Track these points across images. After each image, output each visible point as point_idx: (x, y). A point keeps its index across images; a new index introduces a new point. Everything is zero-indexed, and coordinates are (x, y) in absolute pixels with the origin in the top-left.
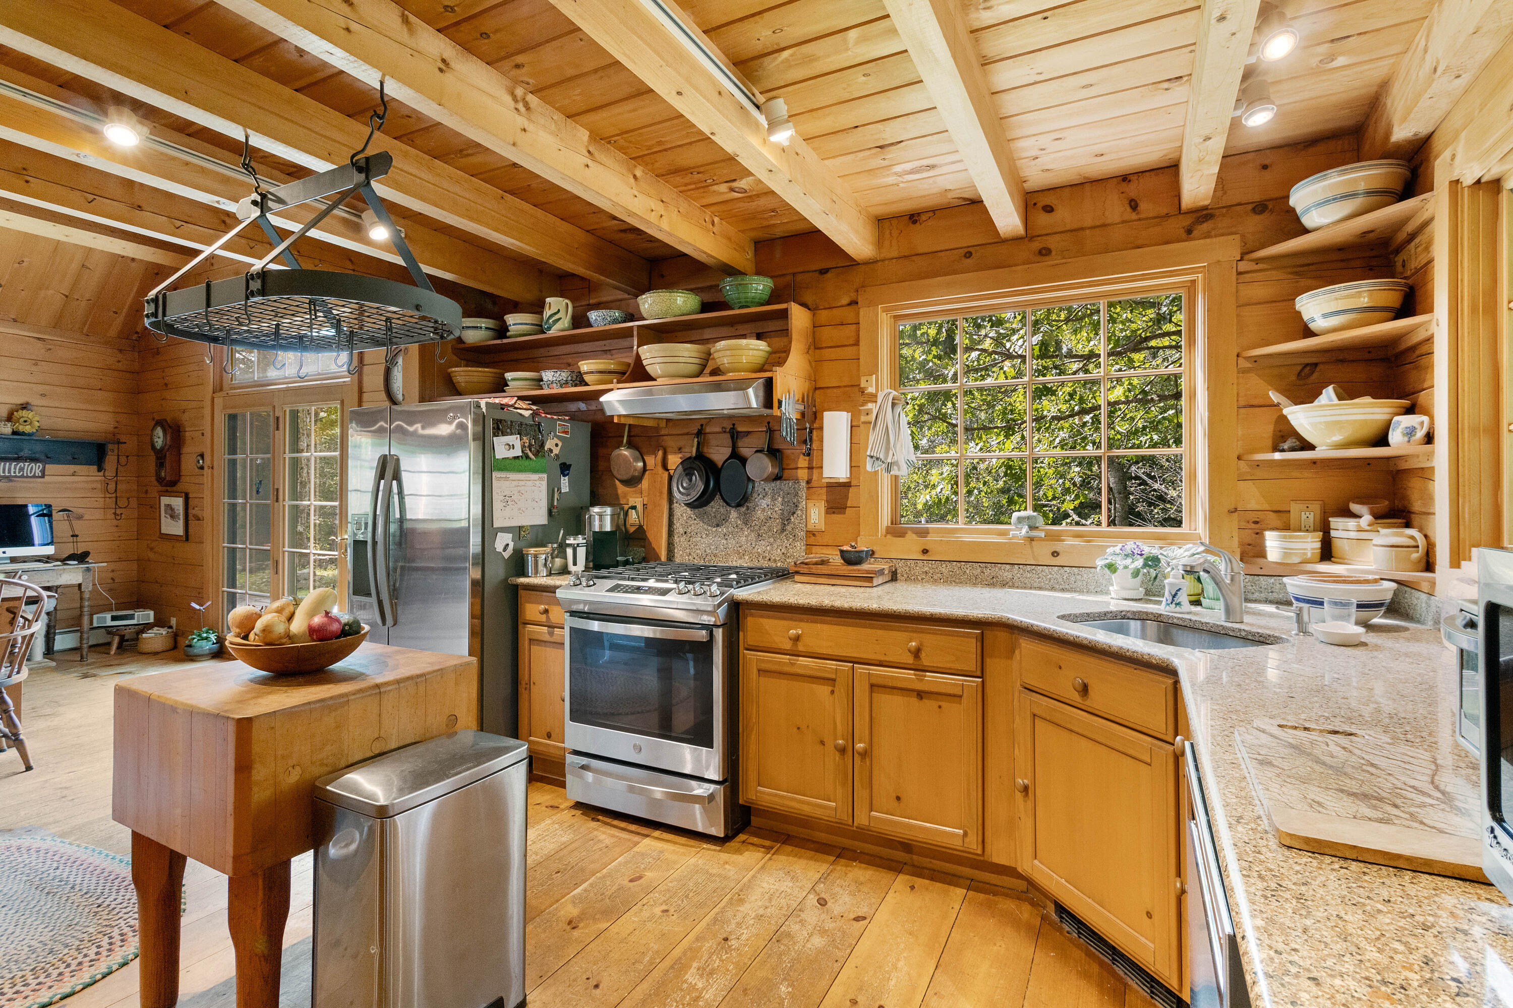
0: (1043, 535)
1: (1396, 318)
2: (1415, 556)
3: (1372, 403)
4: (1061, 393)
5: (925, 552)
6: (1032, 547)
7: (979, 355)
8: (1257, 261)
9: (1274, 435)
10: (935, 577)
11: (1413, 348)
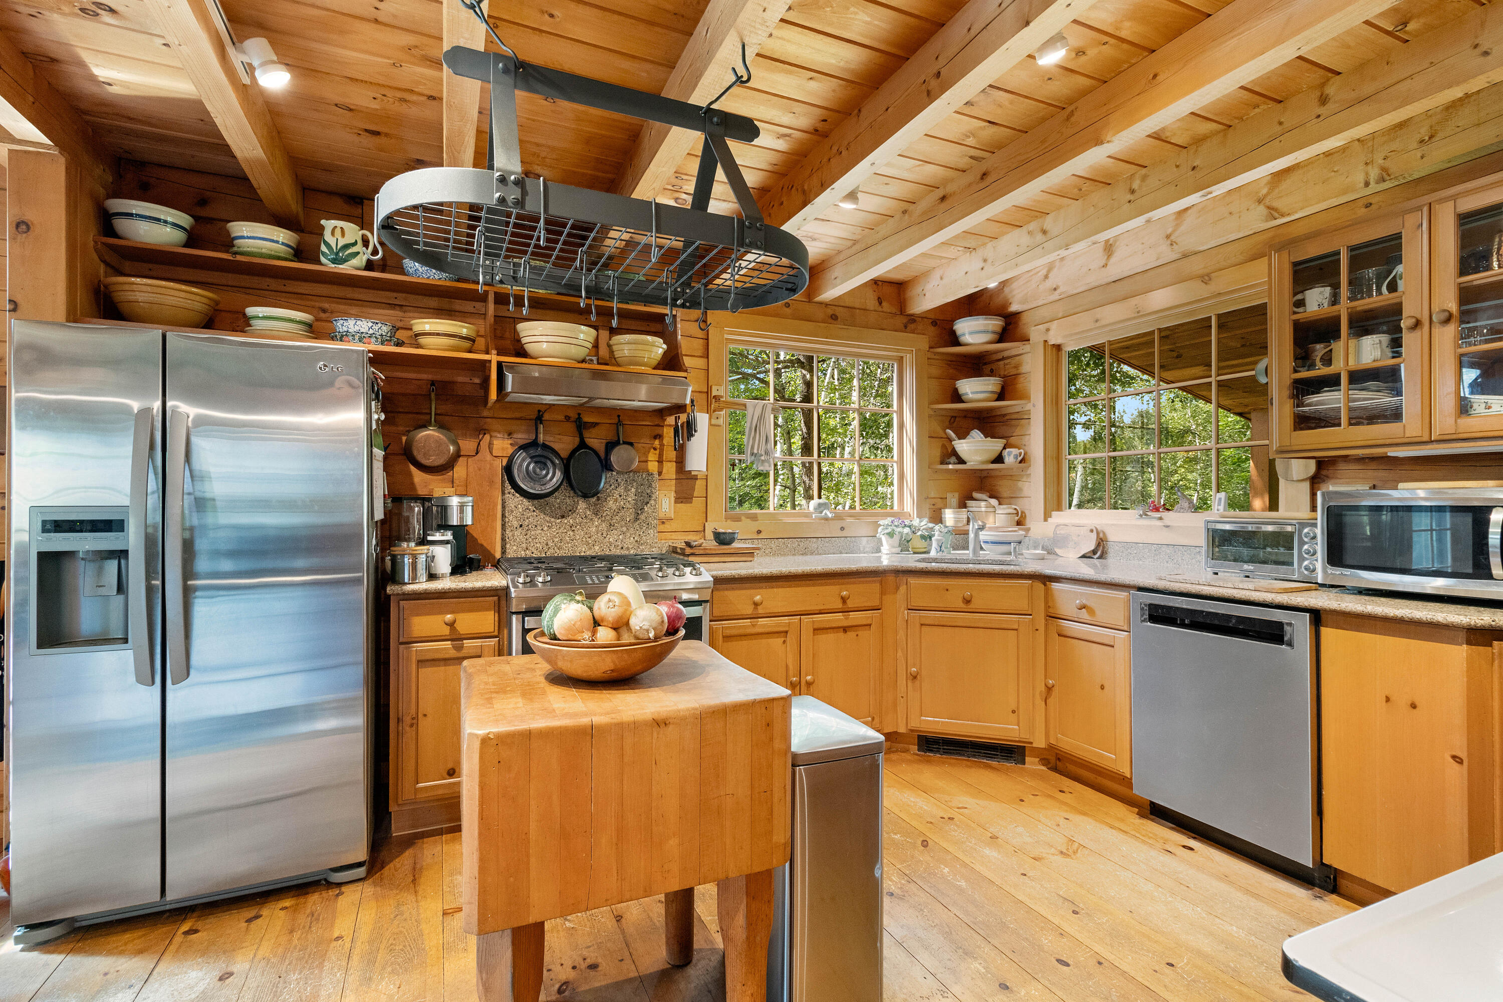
3: (991, 441)
5: (759, 532)
6: (829, 524)
8: (935, 354)
10: (767, 552)
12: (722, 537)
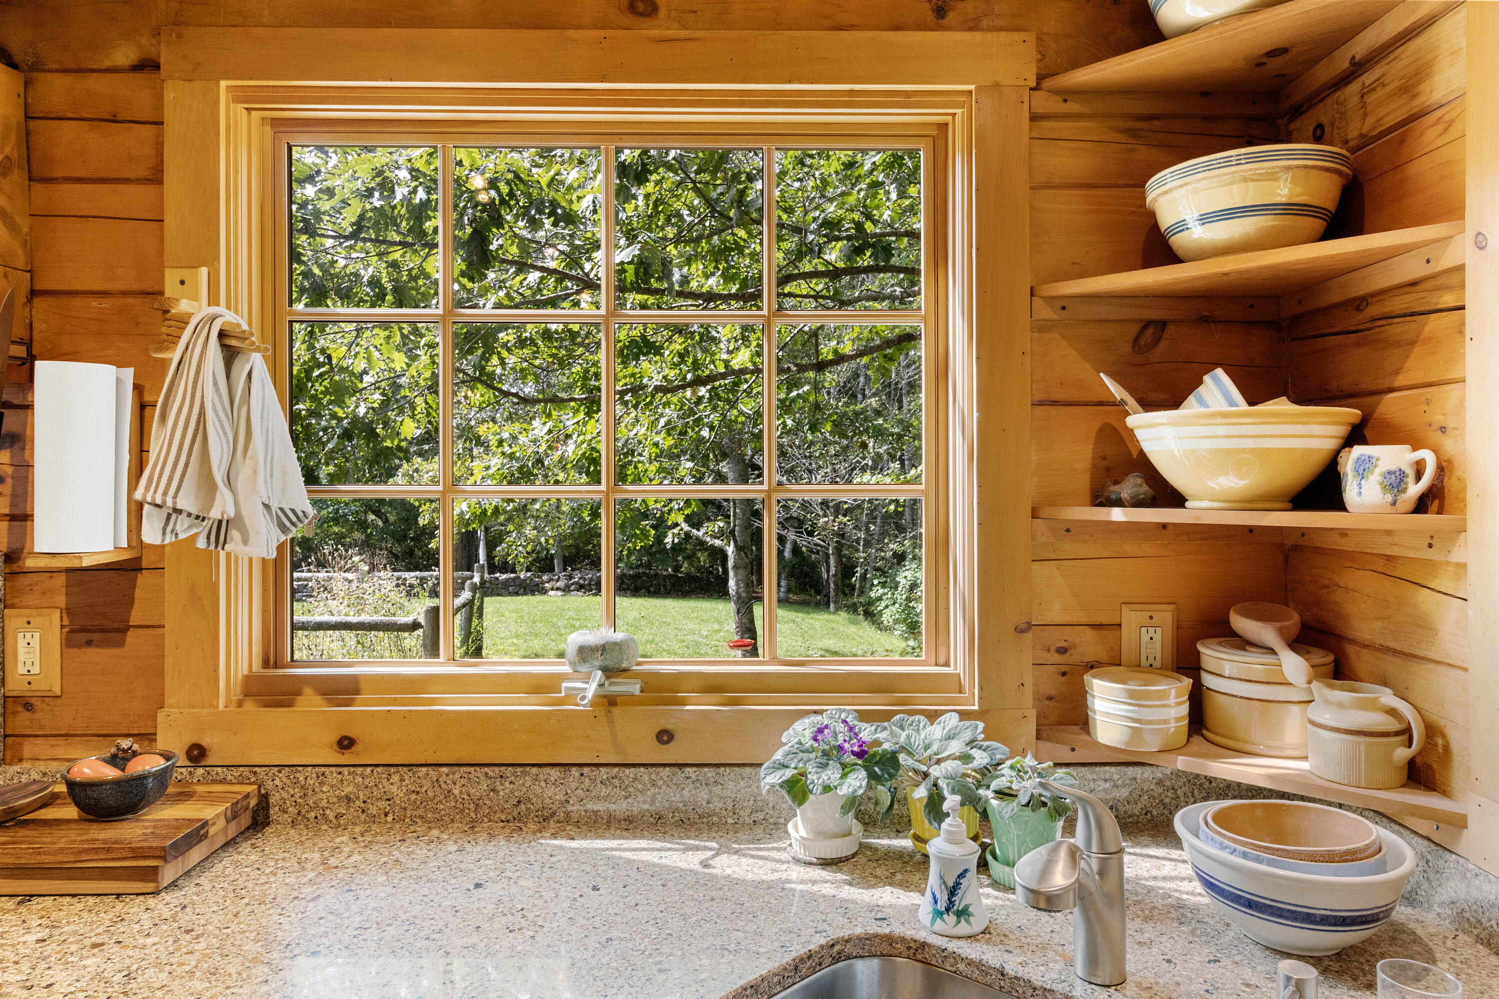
0: (636, 689)
1: (1327, 235)
2: (1402, 754)
3: (1293, 415)
4: (667, 353)
5: (346, 743)
6: (611, 722)
7: (542, 278)
8: (1067, 94)
9: (1094, 465)
10: (373, 810)
11: (1360, 303)
12: (93, 793)
